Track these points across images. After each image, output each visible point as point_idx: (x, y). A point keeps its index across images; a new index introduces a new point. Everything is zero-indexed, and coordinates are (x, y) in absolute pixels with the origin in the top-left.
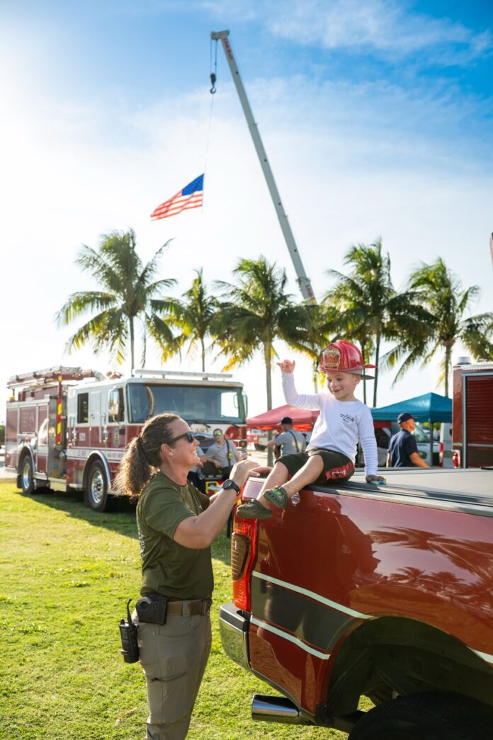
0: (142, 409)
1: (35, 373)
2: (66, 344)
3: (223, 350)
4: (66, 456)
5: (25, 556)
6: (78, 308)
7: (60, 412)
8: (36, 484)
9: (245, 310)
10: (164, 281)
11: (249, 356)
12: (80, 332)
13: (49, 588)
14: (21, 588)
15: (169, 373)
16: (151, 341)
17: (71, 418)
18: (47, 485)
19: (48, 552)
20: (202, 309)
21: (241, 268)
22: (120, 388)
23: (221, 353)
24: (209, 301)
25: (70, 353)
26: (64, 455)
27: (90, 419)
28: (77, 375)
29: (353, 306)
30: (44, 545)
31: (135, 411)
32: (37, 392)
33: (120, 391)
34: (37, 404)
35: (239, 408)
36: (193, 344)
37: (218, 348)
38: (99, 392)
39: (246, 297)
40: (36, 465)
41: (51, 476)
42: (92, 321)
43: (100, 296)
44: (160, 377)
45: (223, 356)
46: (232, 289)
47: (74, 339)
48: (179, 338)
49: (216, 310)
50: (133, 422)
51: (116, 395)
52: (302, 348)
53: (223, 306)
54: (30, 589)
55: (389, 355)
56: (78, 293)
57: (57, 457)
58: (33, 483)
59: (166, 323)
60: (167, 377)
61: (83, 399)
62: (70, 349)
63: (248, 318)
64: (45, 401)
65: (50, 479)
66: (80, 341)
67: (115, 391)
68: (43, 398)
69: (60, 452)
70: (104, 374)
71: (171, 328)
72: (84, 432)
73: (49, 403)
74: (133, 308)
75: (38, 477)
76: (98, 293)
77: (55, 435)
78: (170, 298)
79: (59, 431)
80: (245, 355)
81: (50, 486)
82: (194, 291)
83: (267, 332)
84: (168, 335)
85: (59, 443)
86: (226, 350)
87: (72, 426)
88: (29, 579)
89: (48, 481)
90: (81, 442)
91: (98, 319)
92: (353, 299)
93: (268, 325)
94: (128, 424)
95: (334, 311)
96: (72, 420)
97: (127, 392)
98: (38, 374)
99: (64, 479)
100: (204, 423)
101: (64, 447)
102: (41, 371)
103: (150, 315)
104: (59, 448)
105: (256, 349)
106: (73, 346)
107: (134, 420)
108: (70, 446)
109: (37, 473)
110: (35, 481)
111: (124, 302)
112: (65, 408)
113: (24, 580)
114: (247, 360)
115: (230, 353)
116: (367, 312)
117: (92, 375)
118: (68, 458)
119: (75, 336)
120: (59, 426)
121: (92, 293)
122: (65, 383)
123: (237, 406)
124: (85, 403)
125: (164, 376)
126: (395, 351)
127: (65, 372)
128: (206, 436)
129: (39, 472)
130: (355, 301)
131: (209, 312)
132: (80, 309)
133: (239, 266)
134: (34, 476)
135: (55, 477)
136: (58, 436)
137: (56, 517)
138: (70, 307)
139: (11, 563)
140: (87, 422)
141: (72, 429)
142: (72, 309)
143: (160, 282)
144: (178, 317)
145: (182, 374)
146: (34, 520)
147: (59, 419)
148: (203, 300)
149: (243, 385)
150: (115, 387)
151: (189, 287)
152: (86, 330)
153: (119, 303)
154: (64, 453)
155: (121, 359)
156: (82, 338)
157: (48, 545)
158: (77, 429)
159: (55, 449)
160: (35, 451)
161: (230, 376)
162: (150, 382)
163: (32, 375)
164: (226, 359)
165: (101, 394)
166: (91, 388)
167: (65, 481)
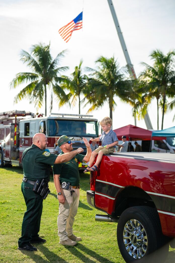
0: (53, 130)
1: (4, 113)
2: (15, 98)
3: (89, 101)
4: (19, 151)
5: (9, 189)
6: (20, 80)
7: (16, 130)
8: (5, 163)
9: (100, 82)
10: (62, 68)
11: (102, 104)
12: (21, 92)
13: (21, 199)
14: (11, 199)
15: (65, 115)
16: (55, 96)
17: (21, 134)
18: (10, 163)
19: (17, 188)
20: (79, 81)
21: (99, 61)
22: (44, 121)
23: (88, 102)
24: (83, 77)
25: (17, 102)
26: (18, 150)
27: (30, 134)
28: (23, 114)
29: (152, 80)
30: (14, 186)
31: (50, 131)
32: (4, 122)
33: (44, 122)
34: (5, 127)
35: (96, 130)
36: (74, 98)
37: (87, 100)
38: (34, 122)
39: (101, 76)
40: (5, 154)
41: (12, 159)
42: (27, 87)
43: (30, 75)
44: (61, 116)
45: (89, 104)
46: (94, 72)
47: (18, 95)
48: (68, 95)
49: (86, 81)
50: (50, 136)
51: (42, 124)
52: (127, 100)
53: (89, 80)
54: (14, 199)
55: (170, 104)
56: (20, 73)
57: (15, 151)
58: (3, 162)
59: (62, 88)
60: (65, 116)
61: (27, 125)
62: (17, 100)
63: (102, 86)
64: (9, 126)
65: (11, 160)
66: (21, 96)
67: (42, 122)
68: (8, 124)
69: (16, 149)
70: (35, 114)
71: (64, 90)
72: (27, 140)
73: (11, 127)
74: (46, 81)
75: (5, 160)
76: (30, 73)
77: (13, 141)
78: (64, 76)
79: (15, 139)
80: (100, 103)
81: (11, 163)
82: (76, 72)
83: (111, 93)
84: (63, 93)
85: (15, 145)
86: (90, 101)
87: (22, 137)
88: (13, 196)
89: (10, 162)
90: (26, 144)
91: (30, 86)
92: (153, 77)
93: (111, 89)
94: (48, 137)
95: (144, 83)
96: (22, 135)
97: (47, 123)
98: (5, 113)
99: (18, 160)
100: (81, 137)
101: (18, 146)
102: (7, 112)
103: (54, 84)
104: (15, 147)
105: (105, 101)
106: (18, 99)
107: (51, 135)
108: (21, 146)
109: (5, 158)
110: (4, 161)
111: (42, 78)
112: (18, 129)
113: (11, 196)
114: (100, 106)
115: (92, 103)
116: (160, 83)
117: (30, 114)
118: (20, 151)
119: (19, 94)
120: (15, 137)
121: (27, 73)
122: (18, 118)
123: (95, 129)
124: (27, 127)
125: (63, 116)
126: (173, 102)
127: (18, 113)
128: (81, 142)
129: (6, 157)
130: (153, 78)
131: (83, 83)
132: (21, 81)
133: (98, 60)
134: (4, 159)
135: (13, 160)
136: (15, 142)
137: (16, 176)
138: (16, 80)
139: (3, 191)
140: (29, 135)
141: (22, 138)
142: (17, 81)
143: (59, 68)
144: (68, 85)
145: (71, 115)
146: (8, 177)
147: (15, 134)
148: (80, 77)
149: (97, 120)
150: (42, 121)
151: (74, 71)
152: (24, 91)
153: (40, 79)
154: (18, 149)
155: (40, 105)
156: (22, 96)
157: (16, 186)
158: (24, 138)
159: (14, 148)
160: (4, 148)
161: (92, 116)
162: (57, 118)
163: (3, 114)
164: (90, 105)
165: (35, 123)
166: (31, 120)
167: (19, 161)
